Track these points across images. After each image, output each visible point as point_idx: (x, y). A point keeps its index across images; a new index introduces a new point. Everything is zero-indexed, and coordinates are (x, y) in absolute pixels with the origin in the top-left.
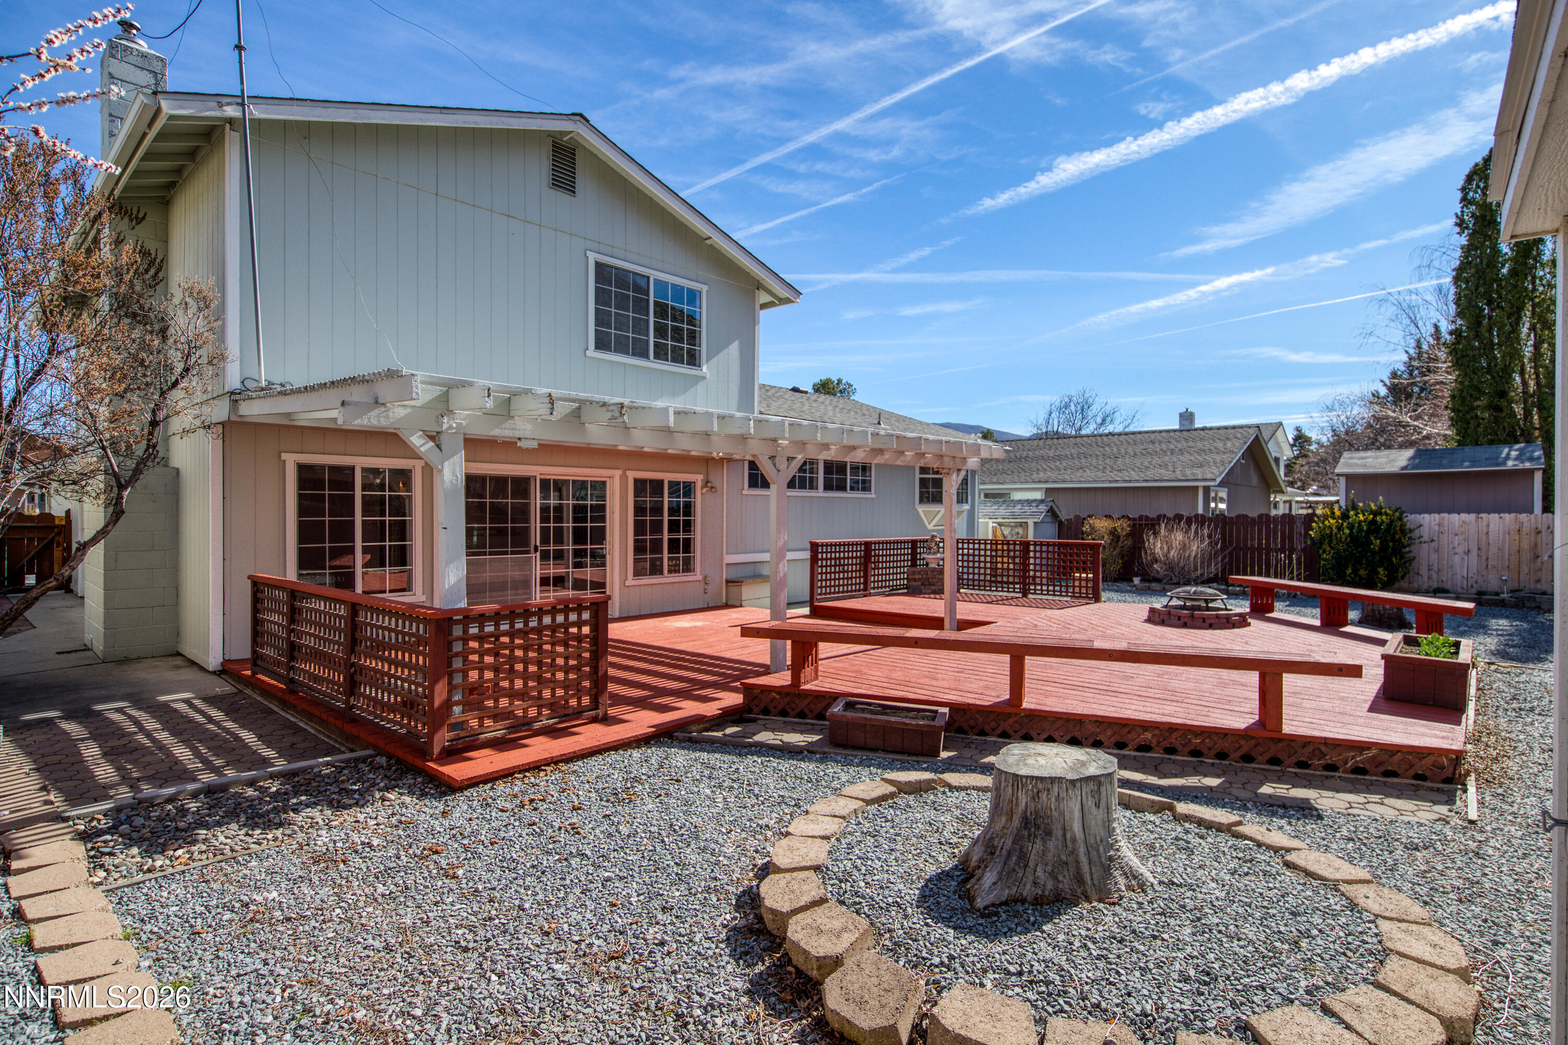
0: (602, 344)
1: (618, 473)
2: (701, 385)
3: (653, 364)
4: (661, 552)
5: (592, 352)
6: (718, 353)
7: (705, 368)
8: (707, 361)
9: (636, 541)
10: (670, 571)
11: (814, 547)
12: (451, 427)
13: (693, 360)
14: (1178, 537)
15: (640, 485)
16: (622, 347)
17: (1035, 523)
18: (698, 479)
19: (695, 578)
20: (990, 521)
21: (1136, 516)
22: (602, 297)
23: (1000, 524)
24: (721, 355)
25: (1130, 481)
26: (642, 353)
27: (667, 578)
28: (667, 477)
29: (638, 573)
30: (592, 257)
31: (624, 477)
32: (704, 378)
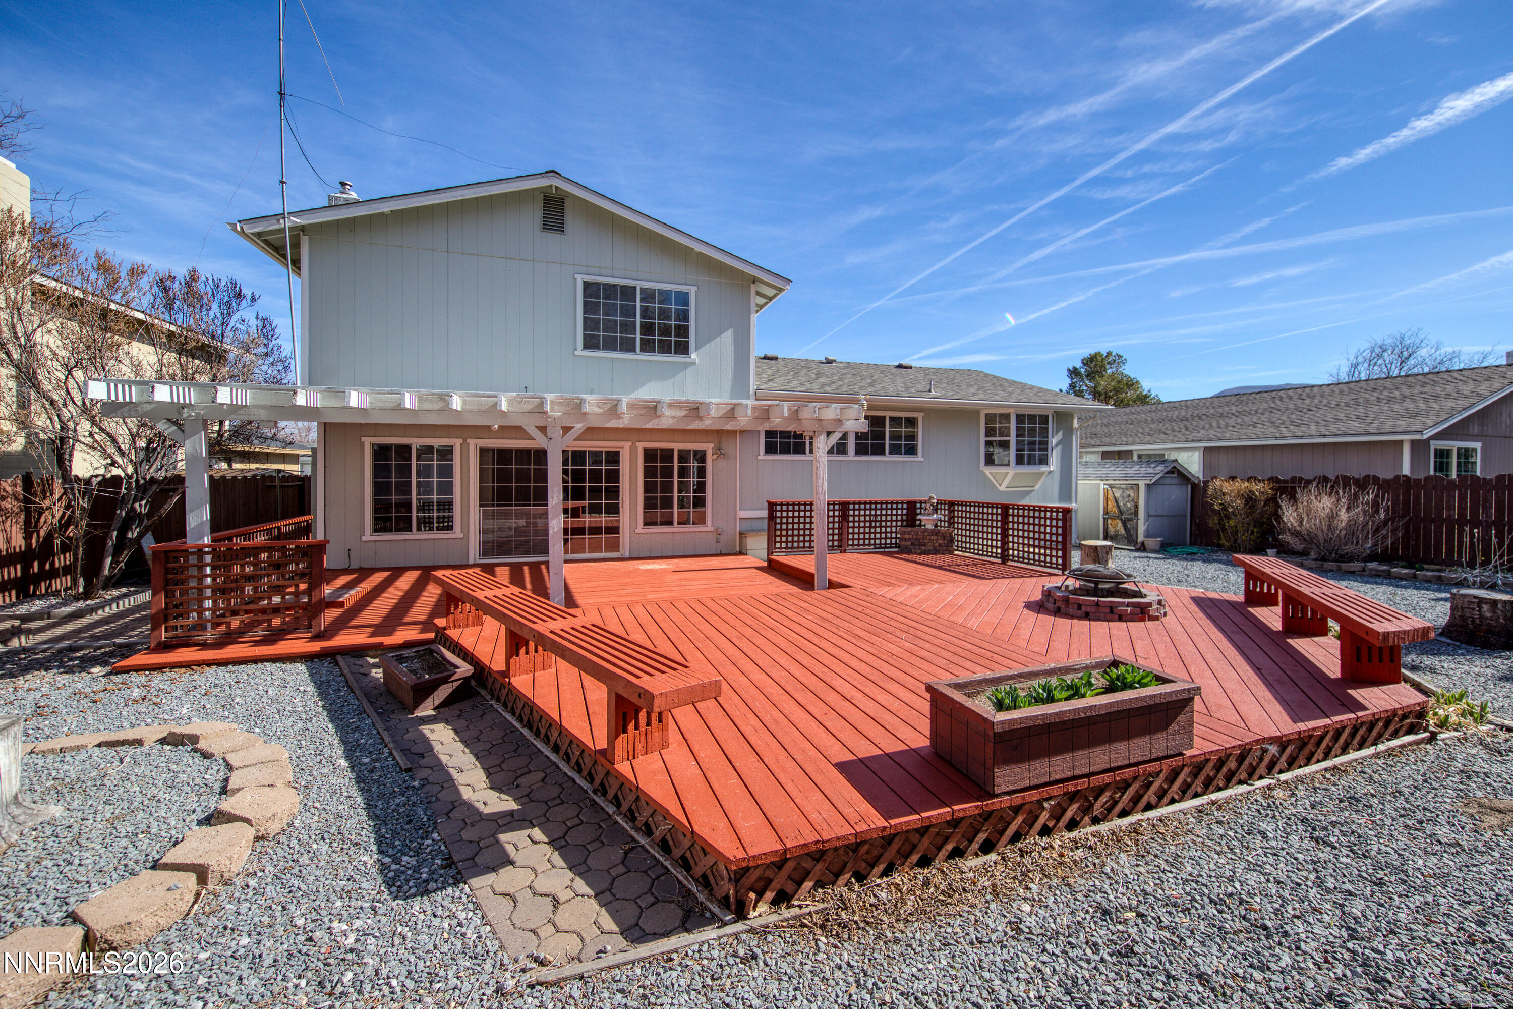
0: (590, 343)
1: (628, 445)
2: (689, 370)
3: (640, 357)
4: (672, 507)
5: (580, 352)
6: (709, 340)
7: (694, 356)
8: (696, 350)
9: (646, 499)
10: (679, 523)
11: (772, 506)
12: (190, 416)
13: (683, 349)
14: (1323, 504)
15: (650, 455)
16: (610, 345)
17: (1148, 486)
18: (709, 448)
19: (705, 529)
20: (1102, 483)
21: (1288, 478)
22: (588, 307)
23: (1111, 486)
24: (712, 343)
25: (1302, 437)
26: (629, 346)
27: (676, 528)
28: (677, 446)
29: (648, 523)
30: (580, 279)
31: (633, 449)
32: (694, 364)
